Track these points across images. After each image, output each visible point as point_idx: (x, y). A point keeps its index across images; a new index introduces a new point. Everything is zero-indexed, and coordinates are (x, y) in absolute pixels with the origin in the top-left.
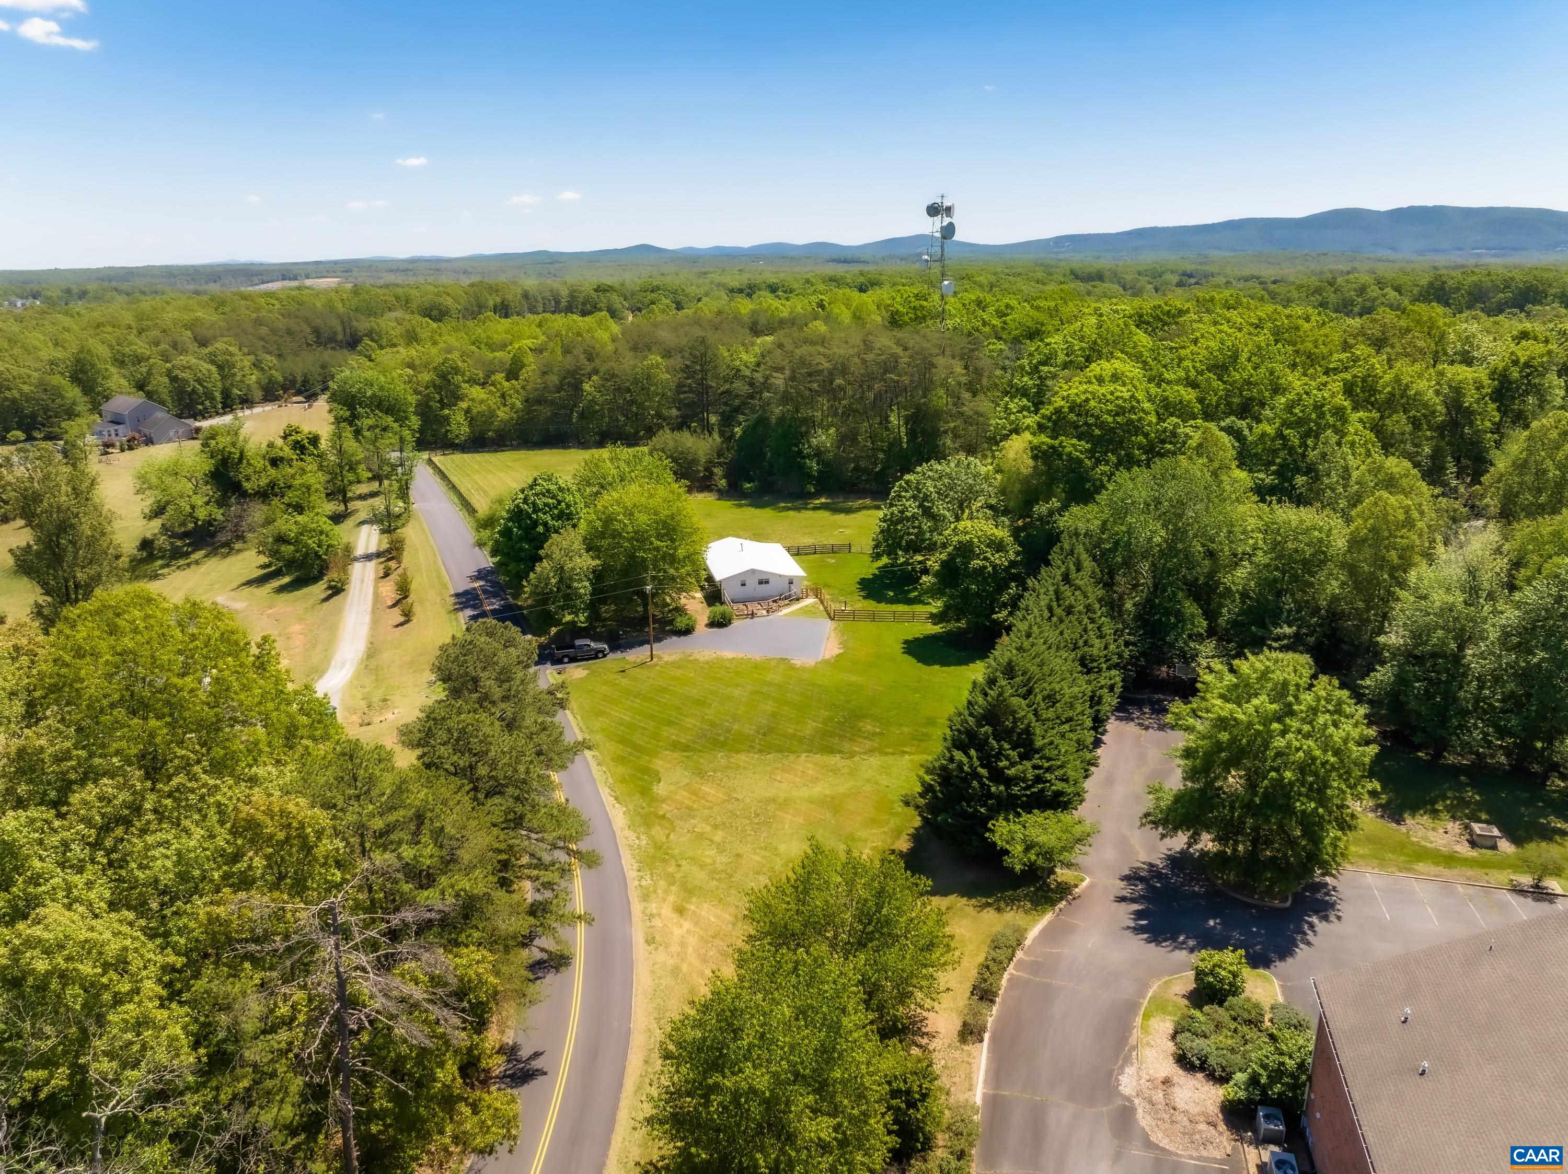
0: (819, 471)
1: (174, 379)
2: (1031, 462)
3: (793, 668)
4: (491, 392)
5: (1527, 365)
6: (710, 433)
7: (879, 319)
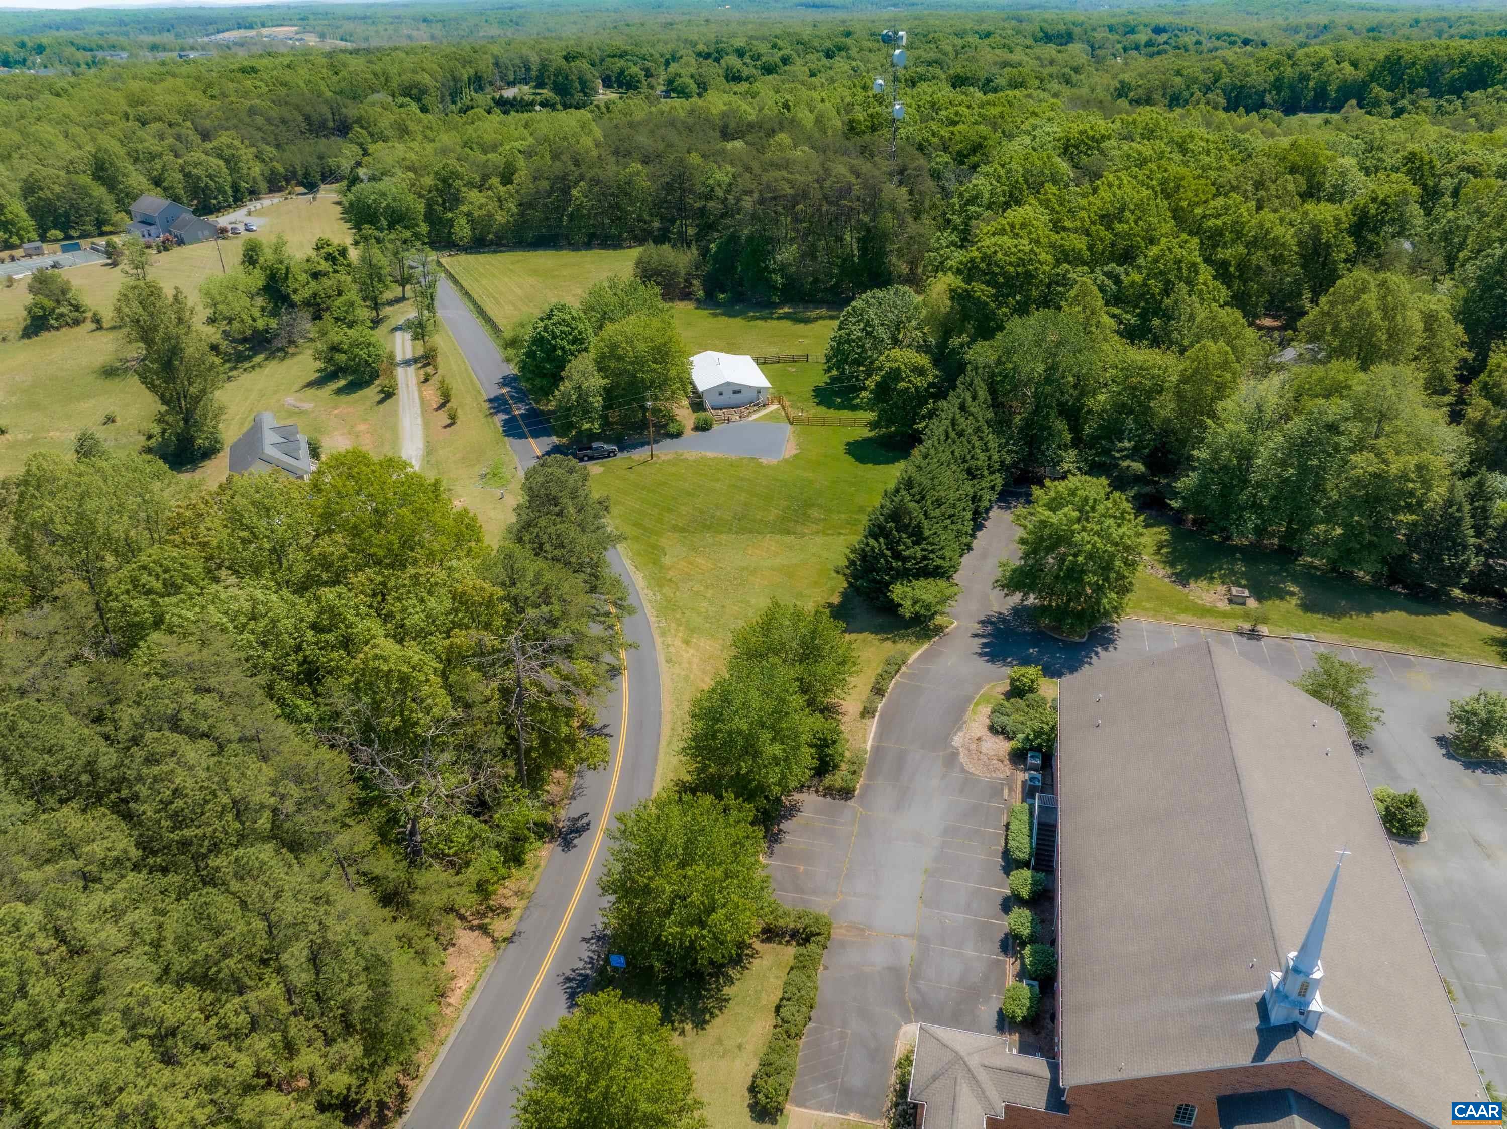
0: (783, 284)
1: (188, 175)
2: (949, 303)
3: (760, 465)
4: (489, 198)
5: (1383, 203)
6: (689, 247)
7: (839, 124)
